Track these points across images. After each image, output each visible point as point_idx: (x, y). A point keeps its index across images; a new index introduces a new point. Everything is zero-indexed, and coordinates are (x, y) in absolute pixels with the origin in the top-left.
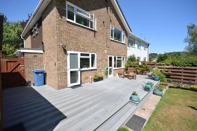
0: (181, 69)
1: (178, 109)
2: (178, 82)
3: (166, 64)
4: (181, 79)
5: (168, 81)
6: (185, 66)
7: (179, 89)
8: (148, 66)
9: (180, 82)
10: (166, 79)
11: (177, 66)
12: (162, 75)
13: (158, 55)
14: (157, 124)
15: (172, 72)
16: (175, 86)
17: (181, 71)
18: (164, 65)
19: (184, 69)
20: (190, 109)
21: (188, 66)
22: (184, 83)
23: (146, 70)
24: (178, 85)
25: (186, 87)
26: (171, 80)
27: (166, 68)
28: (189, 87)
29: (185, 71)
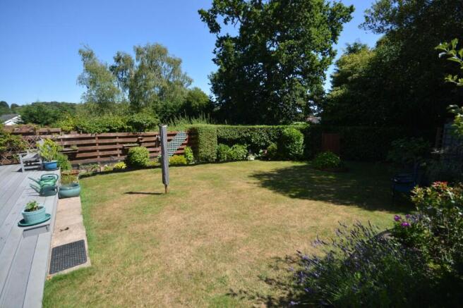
0: (94, 138)
1: (116, 203)
2: (93, 163)
3: (63, 131)
4: (96, 157)
5: (73, 166)
6: (99, 133)
7: (98, 176)
8: (13, 138)
9: (97, 163)
10: (69, 163)
11: (86, 133)
12: (61, 156)
13: (10, 106)
14: (103, 235)
15: (78, 146)
16: (90, 173)
17: (94, 141)
18: (58, 133)
19: (99, 138)
20: (129, 195)
21: (104, 131)
22: (103, 163)
23: (9, 150)
24: (93, 170)
25: (107, 170)
26: (79, 162)
27: (65, 140)
28: (110, 167)
29: (100, 141)
